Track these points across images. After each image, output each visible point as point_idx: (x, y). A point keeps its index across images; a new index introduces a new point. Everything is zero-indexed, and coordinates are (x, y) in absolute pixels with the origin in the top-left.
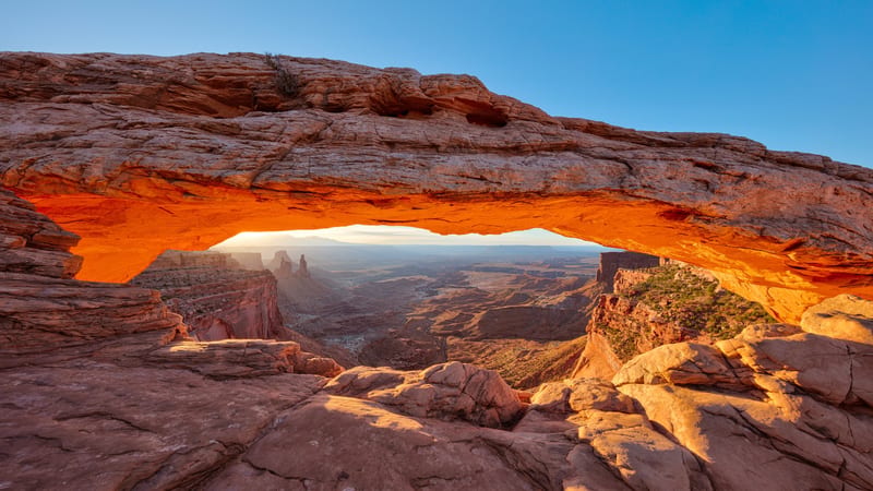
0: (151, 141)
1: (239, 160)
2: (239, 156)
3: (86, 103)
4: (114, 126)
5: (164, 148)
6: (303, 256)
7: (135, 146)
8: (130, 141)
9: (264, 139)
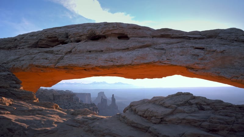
0: (35, 58)
1: (52, 61)
2: (52, 60)
3: (23, 48)
4: (28, 54)
5: (37, 59)
6: (113, 95)
7: (32, 59)
8: (31, 58)
9: (58, 54)
